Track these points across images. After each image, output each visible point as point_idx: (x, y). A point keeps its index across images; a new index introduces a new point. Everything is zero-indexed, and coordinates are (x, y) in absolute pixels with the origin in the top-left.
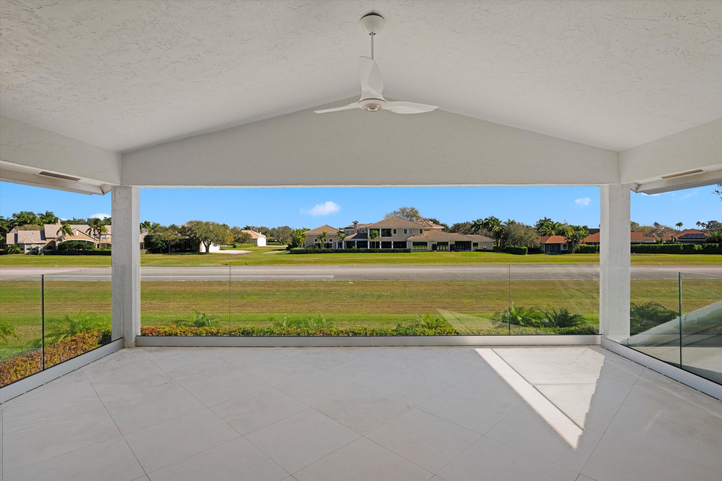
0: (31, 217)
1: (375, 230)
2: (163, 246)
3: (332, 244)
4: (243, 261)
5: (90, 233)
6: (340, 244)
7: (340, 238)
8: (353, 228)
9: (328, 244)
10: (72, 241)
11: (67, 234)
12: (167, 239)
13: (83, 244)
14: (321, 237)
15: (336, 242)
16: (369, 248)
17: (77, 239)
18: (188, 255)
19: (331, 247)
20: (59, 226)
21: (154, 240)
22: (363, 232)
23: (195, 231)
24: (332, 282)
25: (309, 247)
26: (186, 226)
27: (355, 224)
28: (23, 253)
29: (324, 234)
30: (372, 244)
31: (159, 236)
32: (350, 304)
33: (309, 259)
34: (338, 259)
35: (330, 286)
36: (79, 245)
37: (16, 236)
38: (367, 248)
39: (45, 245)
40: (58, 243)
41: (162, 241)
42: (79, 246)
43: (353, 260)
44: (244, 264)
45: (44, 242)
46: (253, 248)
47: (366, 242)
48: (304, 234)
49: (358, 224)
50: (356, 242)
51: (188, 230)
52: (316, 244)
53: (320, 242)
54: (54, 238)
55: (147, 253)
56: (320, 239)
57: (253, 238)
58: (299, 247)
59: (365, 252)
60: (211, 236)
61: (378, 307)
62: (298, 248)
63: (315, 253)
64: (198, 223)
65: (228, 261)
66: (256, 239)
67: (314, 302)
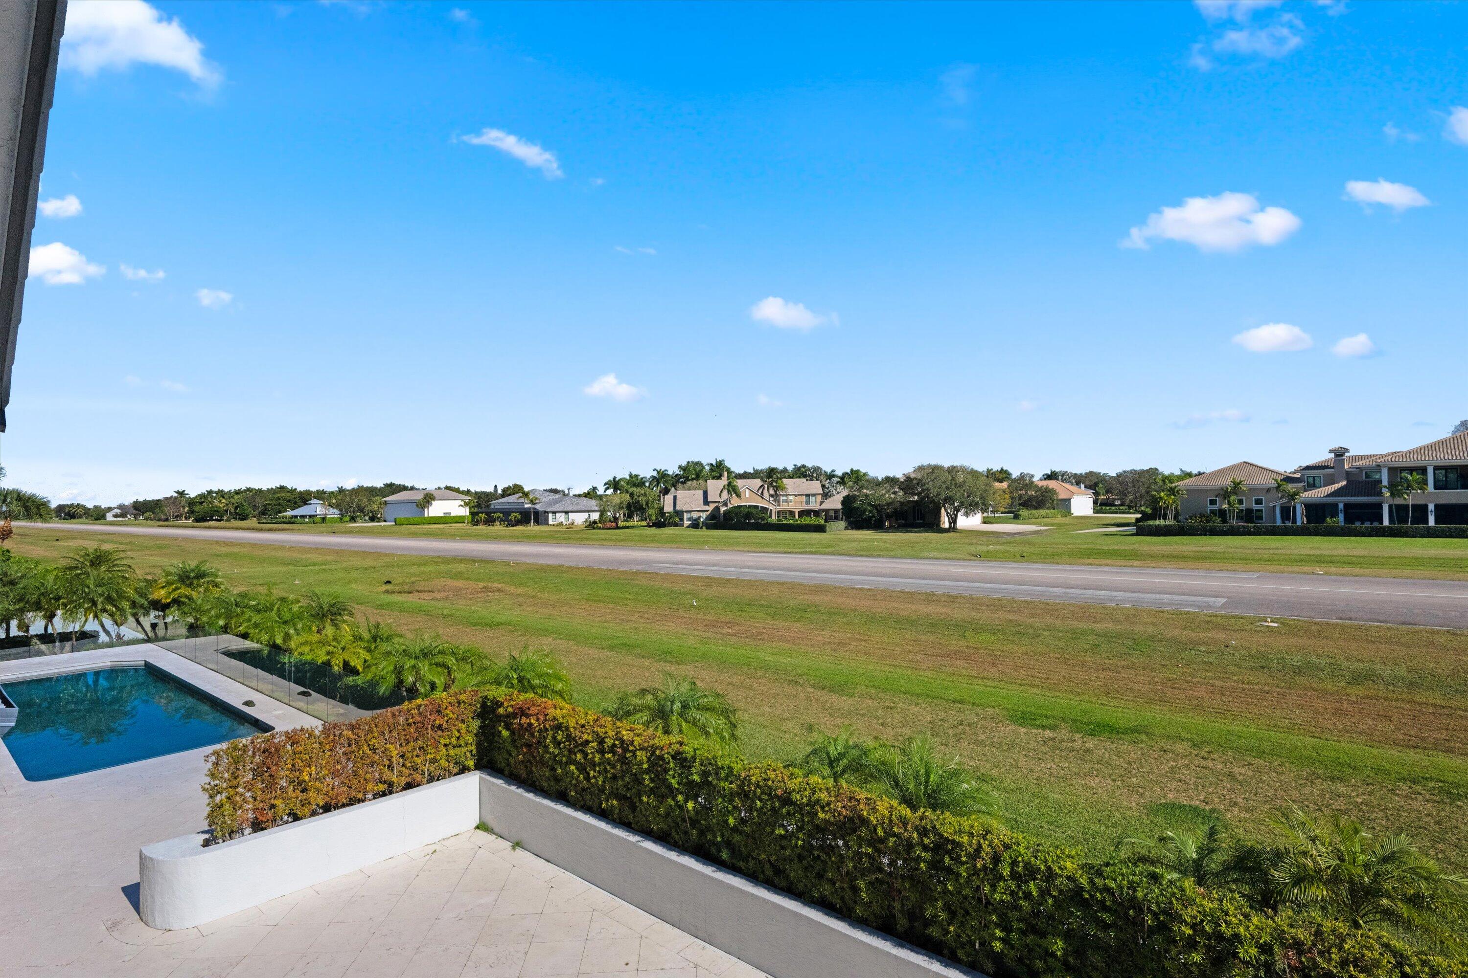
0: (698, 469)
1: (1411, 470)
2: (873, 516)
3: (1261, 511)
4: (1018, 549)
5: (762, 493)
6: (1287, 512)
7: (1283, 497)
8: (1333, 468)
9: (1249, 511)
10: (740, 506)
11: (734, 495)
12: (877, 502)
13: (754, 511)
14: (1225, 494)
15: (1274, 507)
16: (1386, 522)
17: (747, 504)
18: (916, 532)
19: (1261, 518)
20: (724, 481)
21: (857, 504)
22: (1367, 476)
23: (927, 486)
24: (1210, 616)
25: (1191, 519)
26: (913, 476)
27: (1337, 455)
28: (682, 525)
29: (1236, 485)
30: (1399, 512)
31: (867, 495)
32: (1244, 690)
33: (1185, 549)
34: (1272, 552)
35: (1200, 627)
36: (748, 512)
37: (675, 498)
38: (1381, 522)
39: (709, 512)
40: (723, 509)
41: (872, 506)
42: (748, 515)
43: (1321, 555)
44: (1018, 556)
45: (707, 508)
46: (1059, 519)
47: (1379, 506)
48: (1176, 487)
49: (1347, 454)
50: (1341, 506)
51: (918, 484)
52: (1212, 512)
53: (1225, 506)
54: (719, 502)
55: (846, 528)
56: (1225, 499)
57: (1060, 497)
58: (1160, 519)
59: (1370, 535)
60: (959, 494)
61: (1339, 713)
62: (1160, 522)
63: (1205, 535)
64: (935, 468)
65: (984, 548)
66: (1069, 500)
67: (1132, 667)
